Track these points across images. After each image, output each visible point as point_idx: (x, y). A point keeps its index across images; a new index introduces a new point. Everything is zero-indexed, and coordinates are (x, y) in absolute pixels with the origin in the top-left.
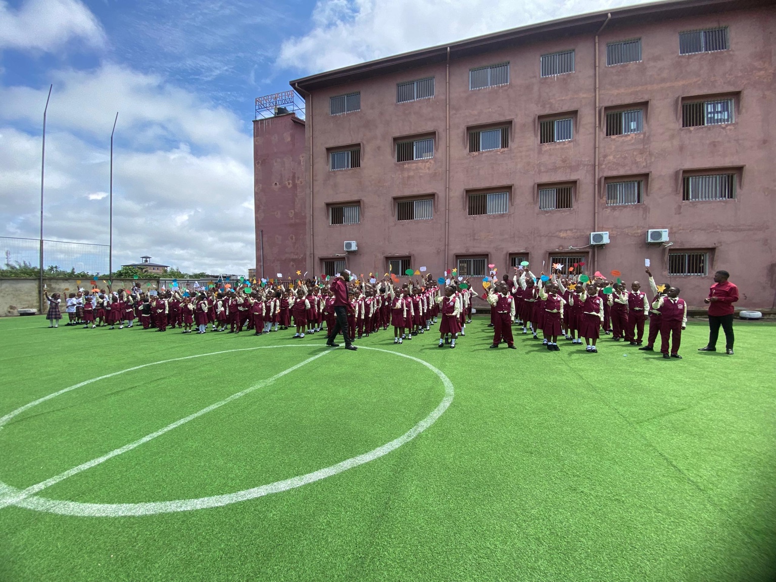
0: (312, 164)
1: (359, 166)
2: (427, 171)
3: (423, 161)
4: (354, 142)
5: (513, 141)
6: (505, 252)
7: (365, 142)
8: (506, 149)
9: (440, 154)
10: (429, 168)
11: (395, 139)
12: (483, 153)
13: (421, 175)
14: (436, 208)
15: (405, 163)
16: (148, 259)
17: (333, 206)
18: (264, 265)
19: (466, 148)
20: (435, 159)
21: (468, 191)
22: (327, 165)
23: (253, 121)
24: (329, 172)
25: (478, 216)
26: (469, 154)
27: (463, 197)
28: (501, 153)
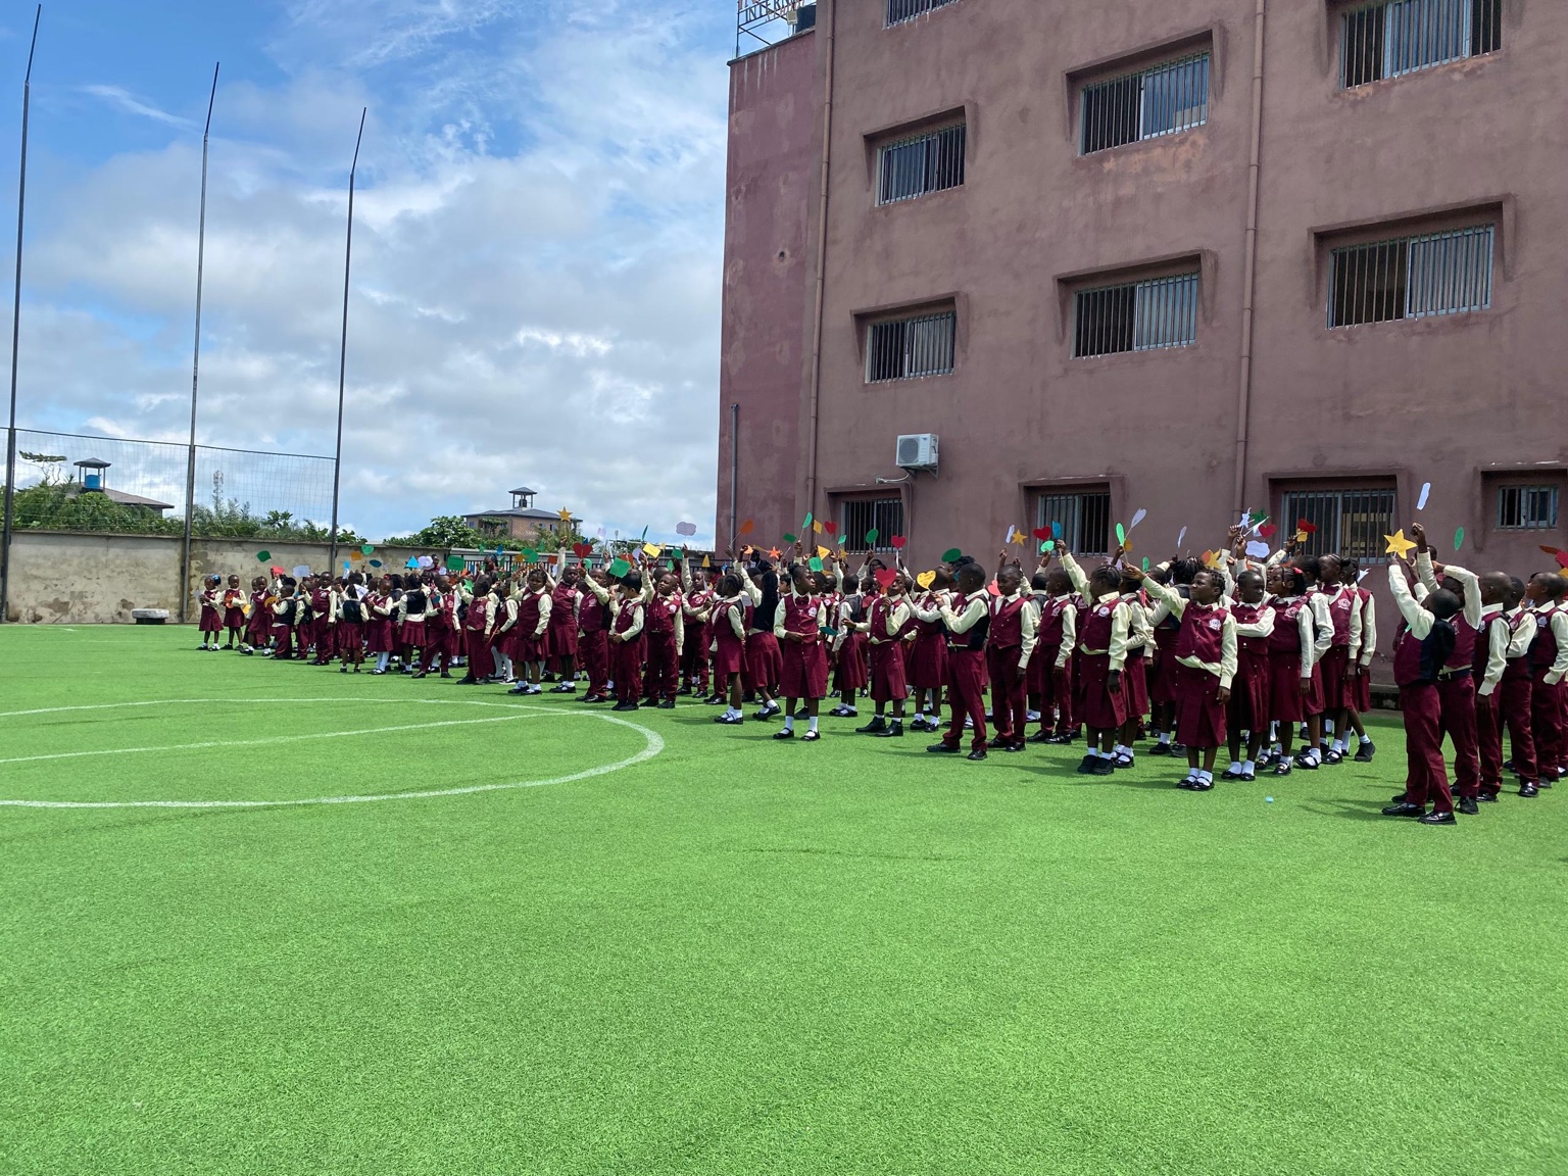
0: (824, 192)
1: (962, 182)
2: (1184, 177)
3: (1167, 143)
4: (950, 104)
5: (1517, 21)
6: (1469, 468)
7: (981, 101)
8: (1488, 58)
9: (1229, 107)
10: (1188, 165)
11: (1074, 78)
12: (1393, 82)
13: (1159, 190)
14: (1208, 304)
15: (1109, 152)
16: (528, 498)
17: (878, 321)
18: (739, 516)
19: (1325, 73)
20: (1211, 131)
21: (1322, 237)
22: (868, 190)
23: (729, 64)
24: (873, 210)
25: (1365, 327)
26: (1336, 95)
27: (1307, 260)
28: (1467, 74)
